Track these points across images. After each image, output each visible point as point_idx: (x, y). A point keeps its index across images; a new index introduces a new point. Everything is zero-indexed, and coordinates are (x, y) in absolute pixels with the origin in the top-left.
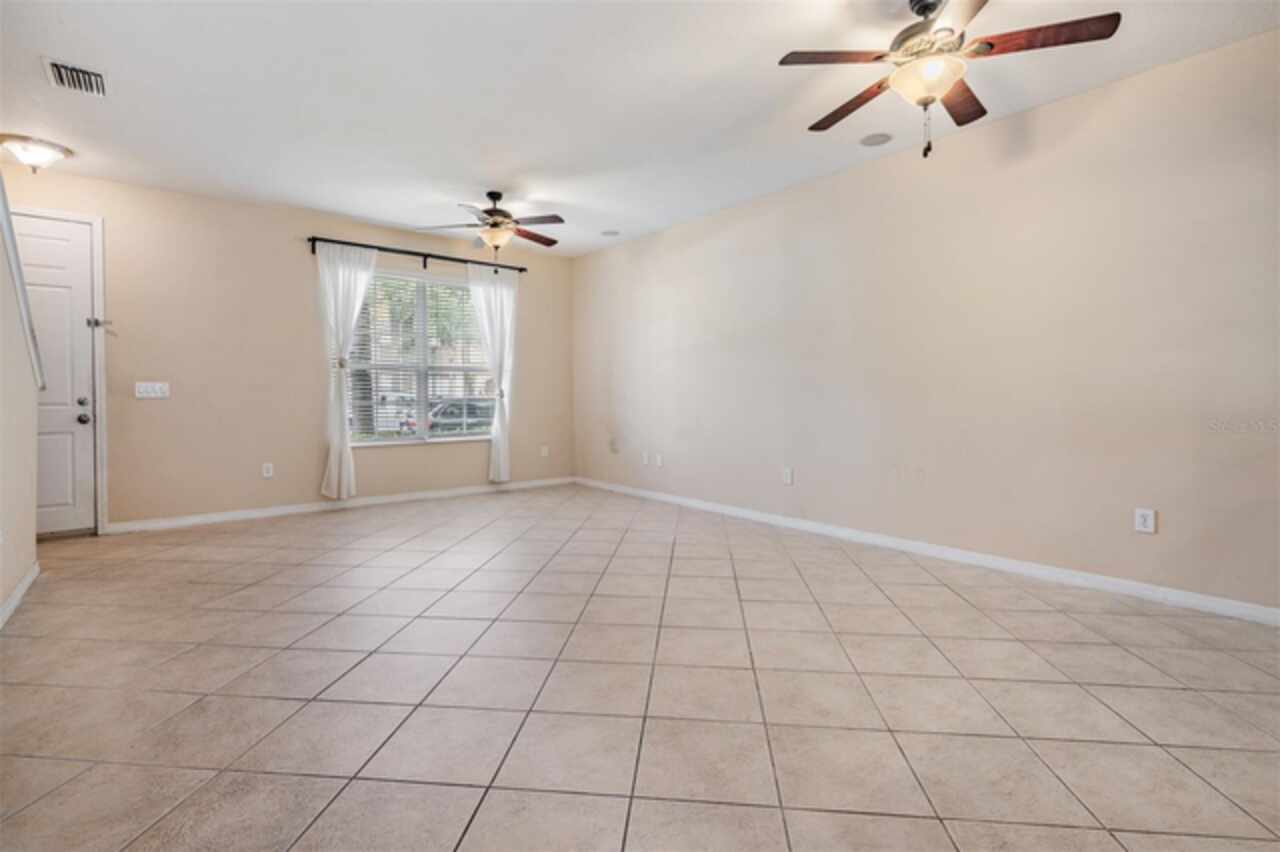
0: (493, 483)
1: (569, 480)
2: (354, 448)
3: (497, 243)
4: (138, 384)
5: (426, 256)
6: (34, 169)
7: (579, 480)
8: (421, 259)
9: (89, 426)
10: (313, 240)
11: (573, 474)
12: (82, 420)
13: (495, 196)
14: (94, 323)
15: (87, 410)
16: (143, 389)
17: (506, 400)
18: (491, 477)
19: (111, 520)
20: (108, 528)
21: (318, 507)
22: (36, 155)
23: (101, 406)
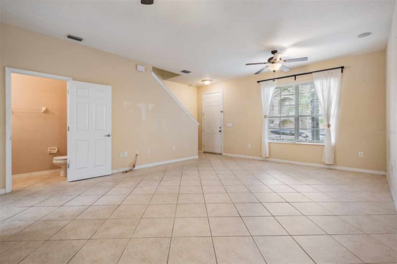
0: (324, 164)
3: (274, 70)
5: (295, 76)
6: (209, 84)
8: (294, 77)
10: (258, 82)
12: (220, 131)
14: (221, 112)
15: (221, 129)
16: (229, 125)
18: (323, 161)
19: (223, 152)
20: (223, 154)
21: (260, 158)
22: (207, 83)
23: (223, 128)
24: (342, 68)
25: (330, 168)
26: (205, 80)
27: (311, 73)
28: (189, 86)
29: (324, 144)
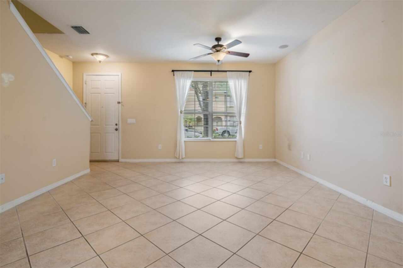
0: (237, 158)
1: (273, 160)
2: (185, 141)
3: (219, 59)
4: (128, 120)
5: (211, 71)
6: (100, 62)
7: (277, 161)
8: (210, 73)
9: (118, 131)
10: (173, 71)
11: (275, 158)
12: (116, 130)
13: (218, 39)
14: (119, 103)
15: (117, 127)
16: (130, 121)
17: (243, 125)
18: (236, 156)
19: (122, 158)
20: (121, 160)
21: (174, 160)
22: (100, 58)
23: (120, 126)
24: (250, 72)
25: (240, 162)
26: (97, 54)
27: (226, 71)
28: (61, 57)
29: (235, 140)
